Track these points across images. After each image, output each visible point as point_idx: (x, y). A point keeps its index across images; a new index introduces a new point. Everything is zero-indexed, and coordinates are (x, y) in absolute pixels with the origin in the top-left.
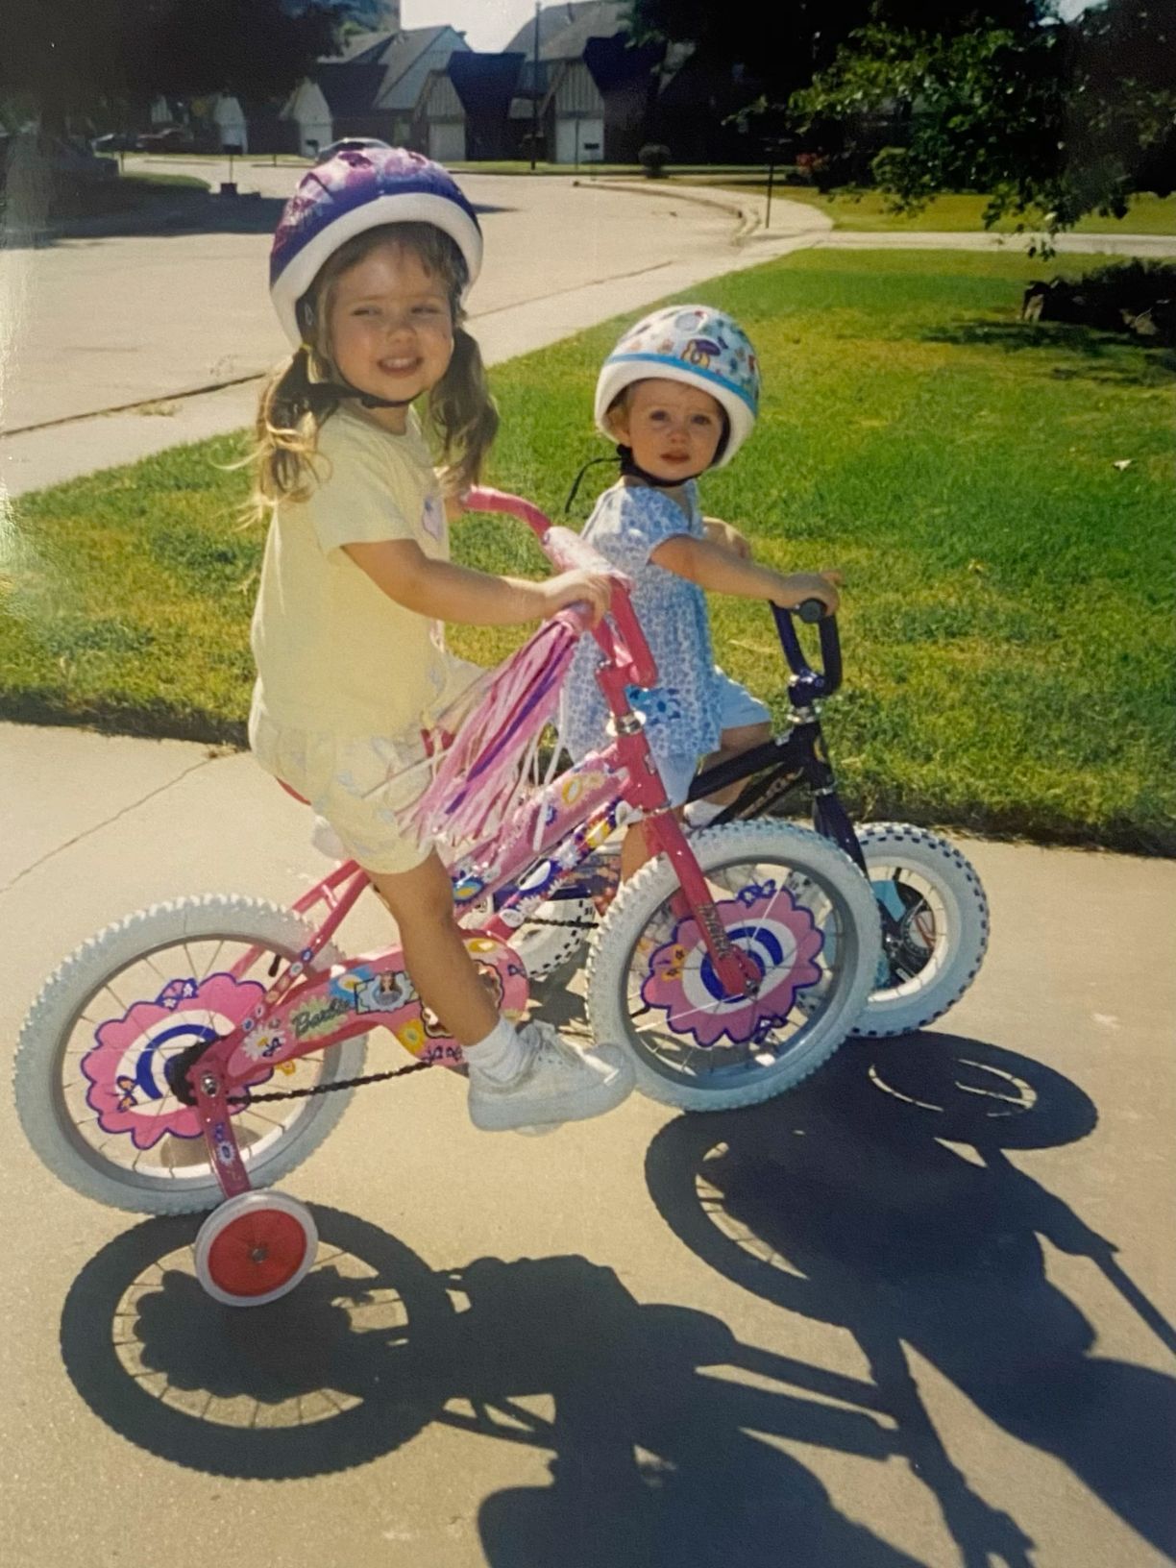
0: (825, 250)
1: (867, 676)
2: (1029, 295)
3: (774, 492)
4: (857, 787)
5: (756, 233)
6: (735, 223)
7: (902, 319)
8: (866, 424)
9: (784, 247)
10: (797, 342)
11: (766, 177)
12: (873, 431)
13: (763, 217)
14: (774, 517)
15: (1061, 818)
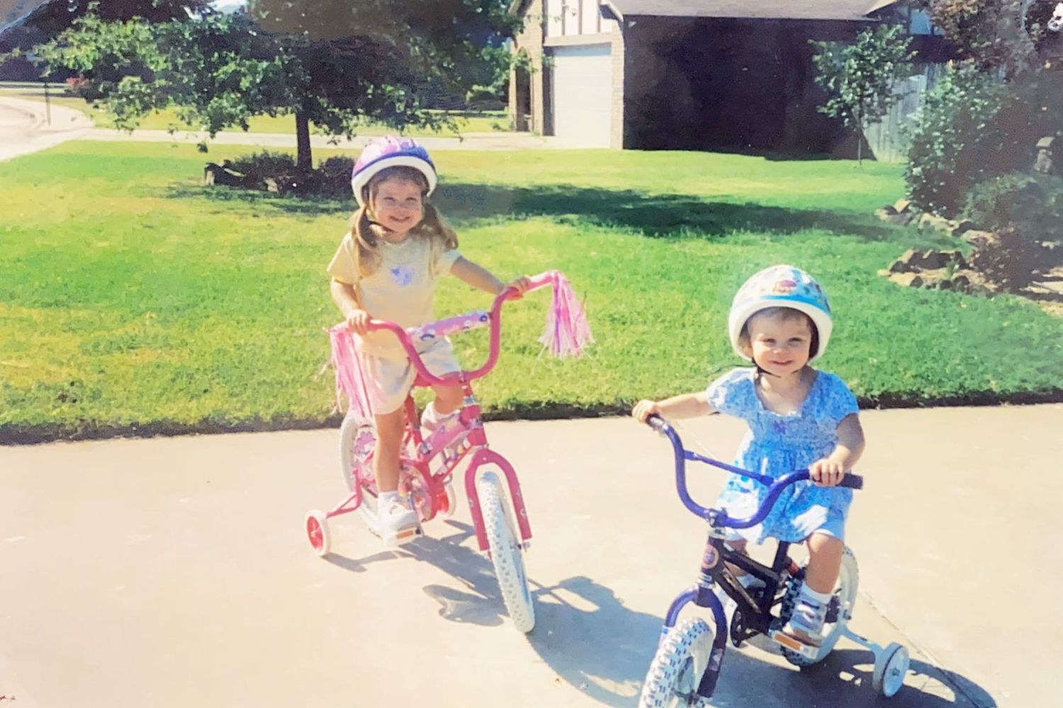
0: (85, 141)
1: (82, 372)
2: (207, 169)
3: (37, 283)
4: (72, 424)
5: (43, 128)
6: (28, 121)
7: (131, 184)
8: (100, 244)
9: (60, 139)
10: (62, 198)
11: (43, 91)
12: (103, 248)
13: (46, 119)
14: (35, 298)
15: (177, 424)
